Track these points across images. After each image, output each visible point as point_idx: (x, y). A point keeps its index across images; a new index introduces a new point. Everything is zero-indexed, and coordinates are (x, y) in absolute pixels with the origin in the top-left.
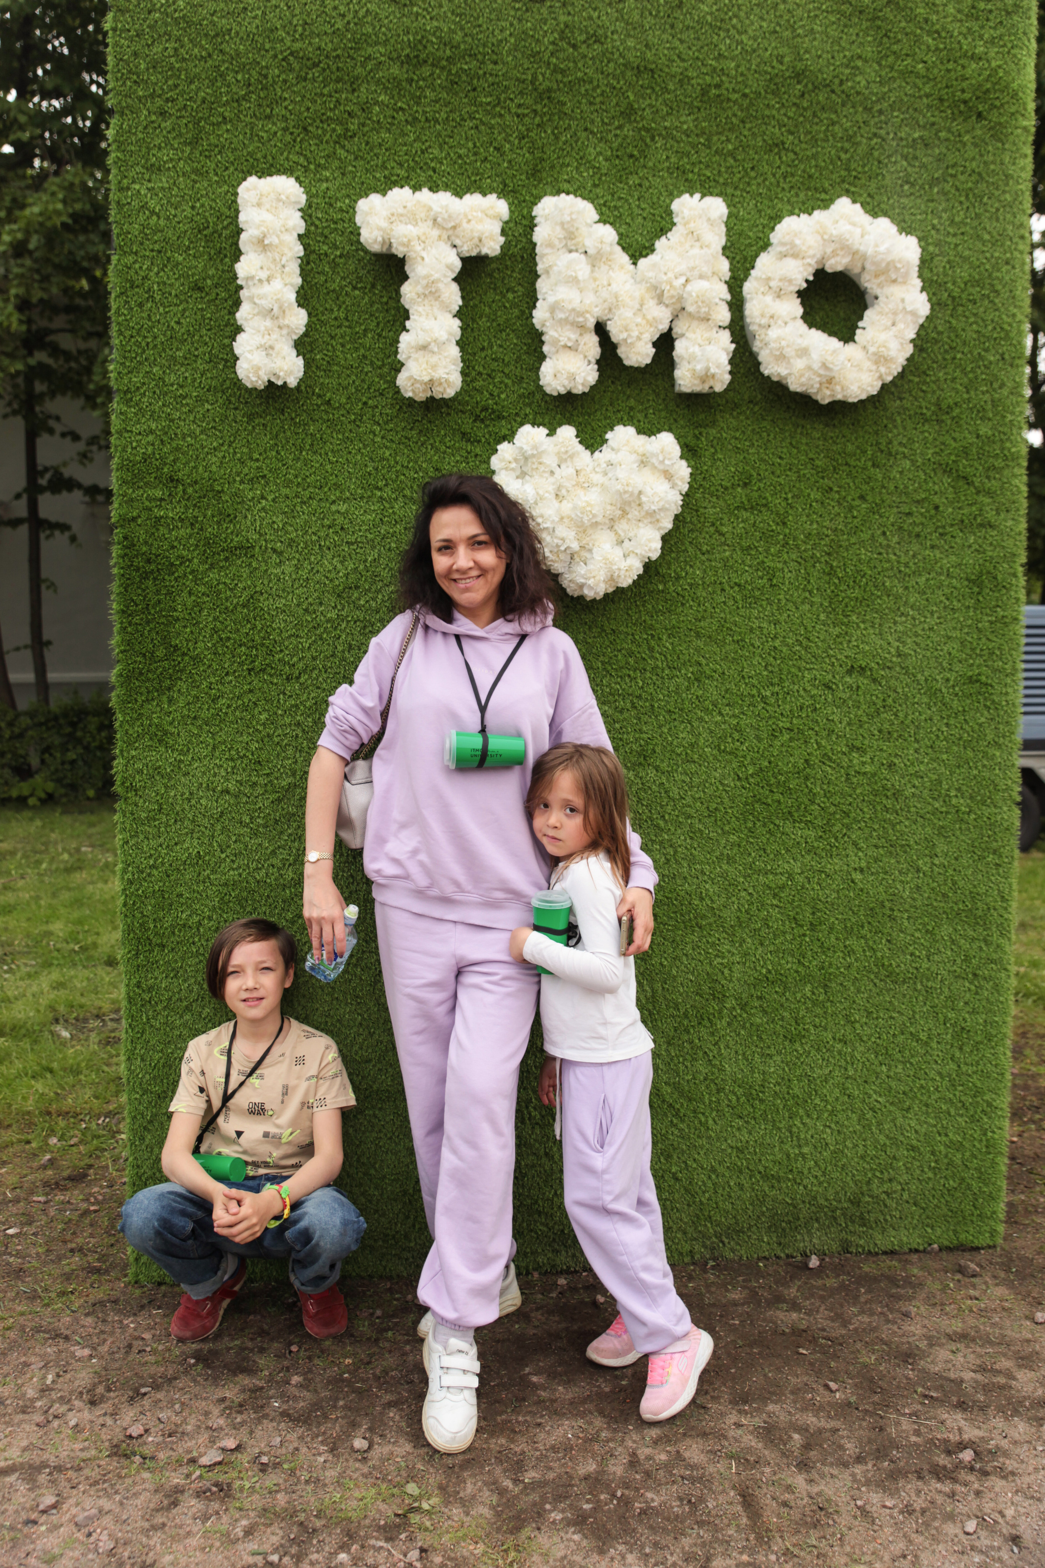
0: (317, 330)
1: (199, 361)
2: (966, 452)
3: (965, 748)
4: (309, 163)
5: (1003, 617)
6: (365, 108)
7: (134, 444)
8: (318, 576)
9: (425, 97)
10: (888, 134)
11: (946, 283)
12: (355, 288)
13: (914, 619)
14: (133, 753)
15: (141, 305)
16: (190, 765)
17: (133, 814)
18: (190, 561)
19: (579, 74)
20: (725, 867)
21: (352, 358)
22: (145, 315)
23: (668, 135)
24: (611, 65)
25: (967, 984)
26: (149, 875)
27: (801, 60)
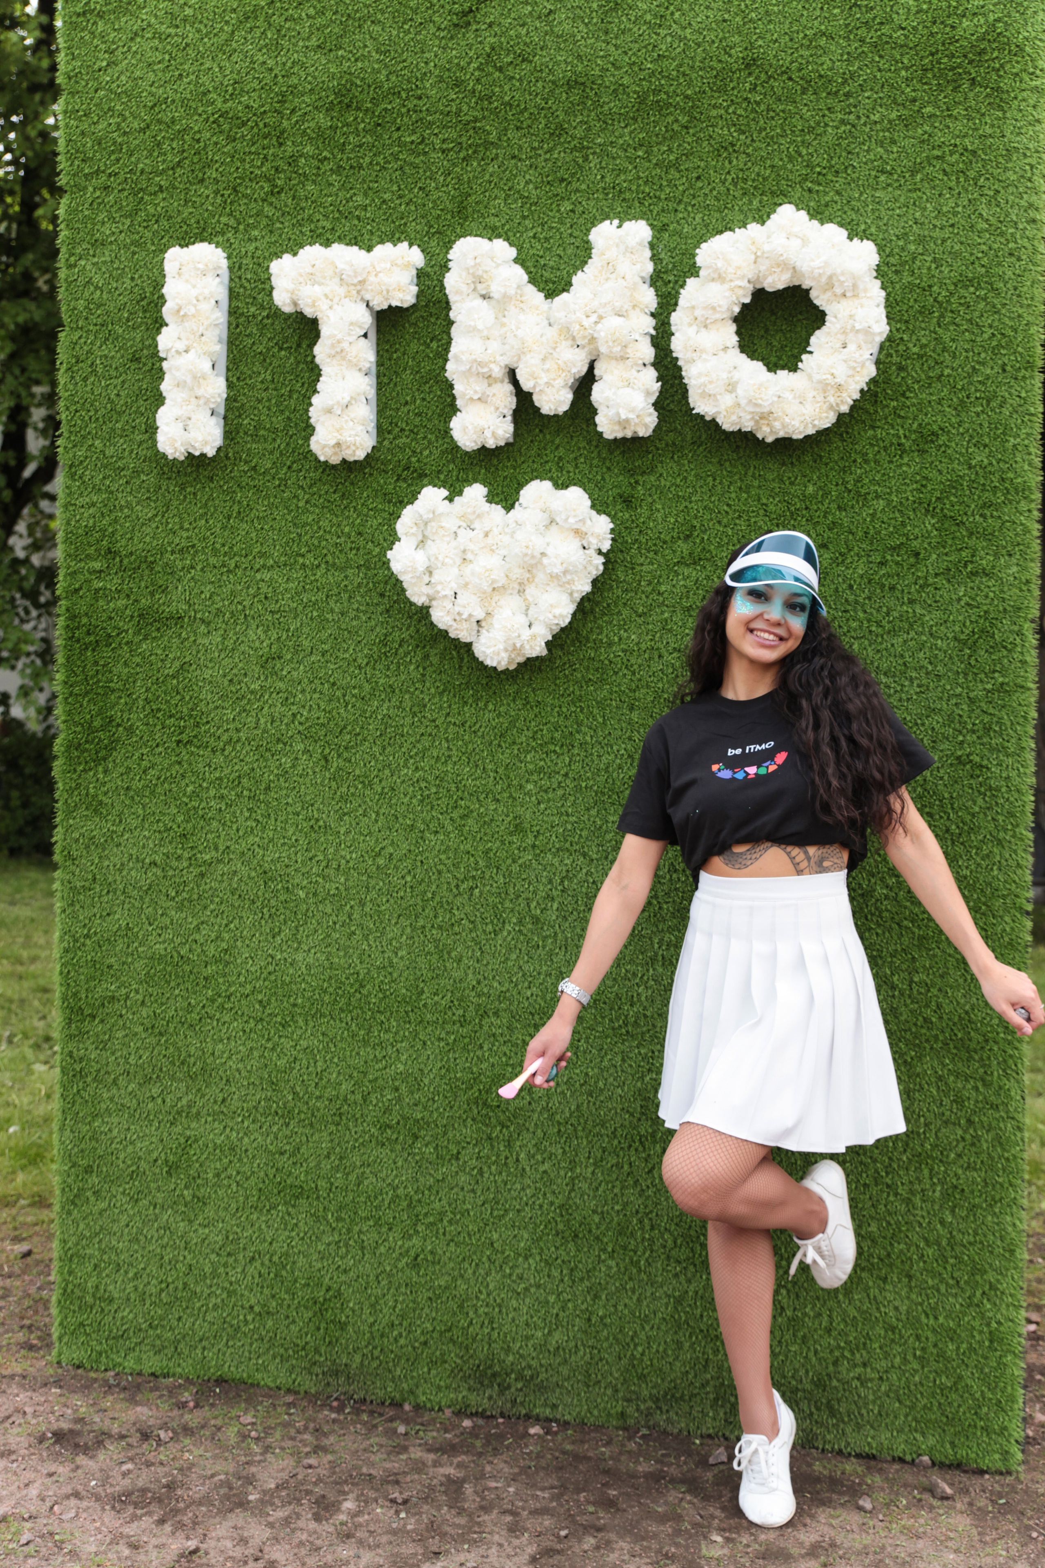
0: (245, 394)
1: (137, 432)
2: (954, 485)
3: (953, 842)
4: (239, 223)
5: (1002, 684)
6: (292, 161)
7: (78, 517)
8: (242, 648)
9: (350, 143)
10: (859, 118)
11: (930, 286)
12: (281, 349)
13: (889, 687)
14: (71, 822)
15: (85, 379)
16: (122, 835)
17: (70, 883)
18: (127, 631)
19: (507, 98)
20: (660, 970)
21: (278, 421)
22: (88, 388)
23: (604, 153)
24: (540, 84)
25: (960, 1132)
26: (84, 945)
27: (753, 48)
